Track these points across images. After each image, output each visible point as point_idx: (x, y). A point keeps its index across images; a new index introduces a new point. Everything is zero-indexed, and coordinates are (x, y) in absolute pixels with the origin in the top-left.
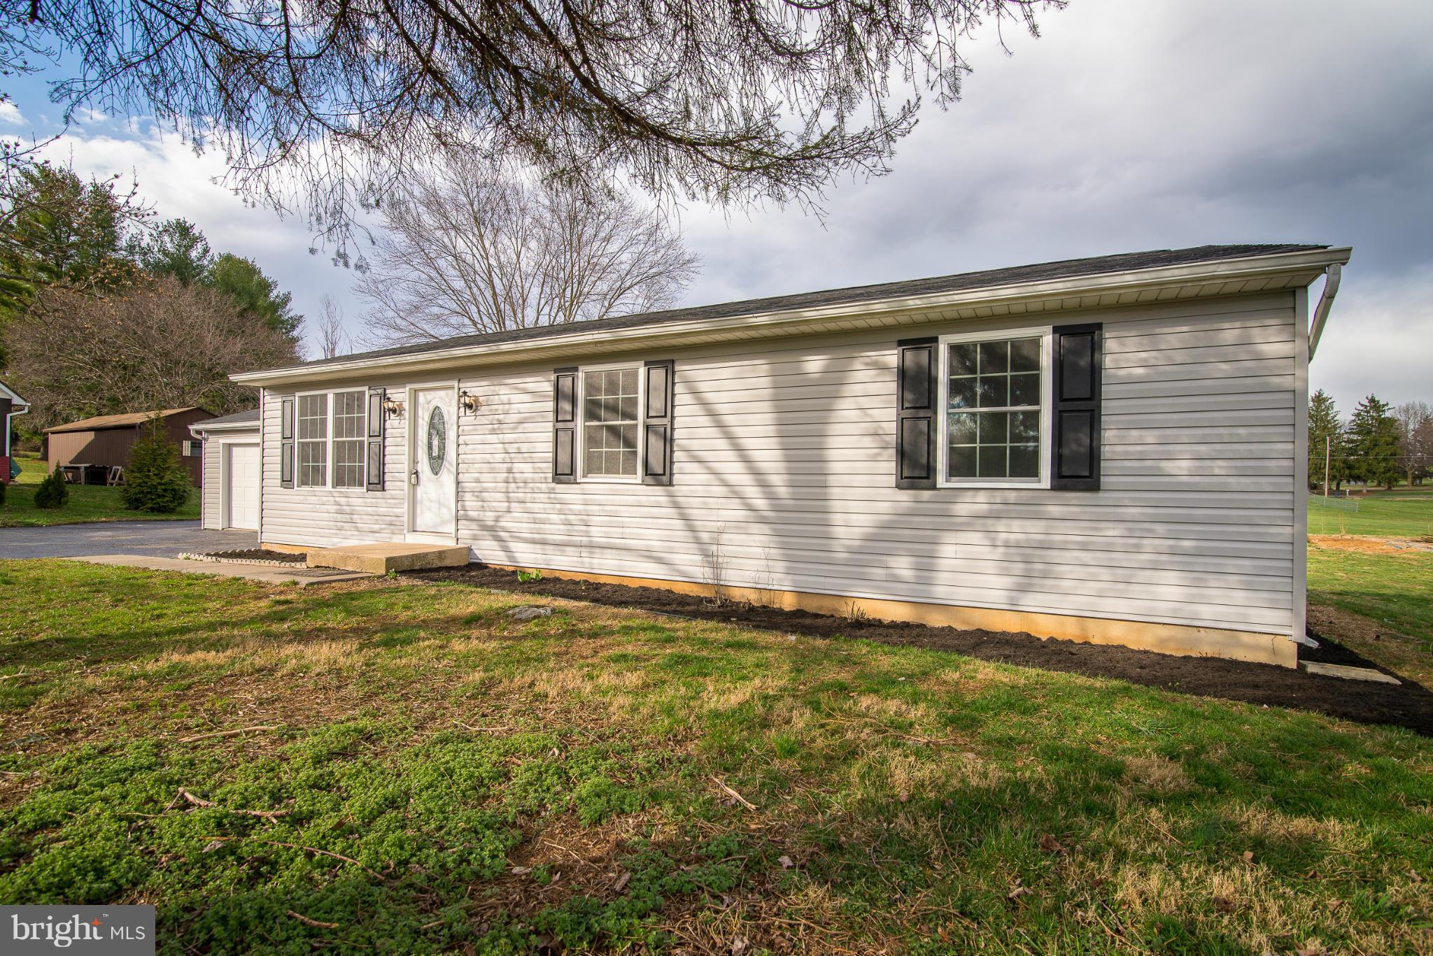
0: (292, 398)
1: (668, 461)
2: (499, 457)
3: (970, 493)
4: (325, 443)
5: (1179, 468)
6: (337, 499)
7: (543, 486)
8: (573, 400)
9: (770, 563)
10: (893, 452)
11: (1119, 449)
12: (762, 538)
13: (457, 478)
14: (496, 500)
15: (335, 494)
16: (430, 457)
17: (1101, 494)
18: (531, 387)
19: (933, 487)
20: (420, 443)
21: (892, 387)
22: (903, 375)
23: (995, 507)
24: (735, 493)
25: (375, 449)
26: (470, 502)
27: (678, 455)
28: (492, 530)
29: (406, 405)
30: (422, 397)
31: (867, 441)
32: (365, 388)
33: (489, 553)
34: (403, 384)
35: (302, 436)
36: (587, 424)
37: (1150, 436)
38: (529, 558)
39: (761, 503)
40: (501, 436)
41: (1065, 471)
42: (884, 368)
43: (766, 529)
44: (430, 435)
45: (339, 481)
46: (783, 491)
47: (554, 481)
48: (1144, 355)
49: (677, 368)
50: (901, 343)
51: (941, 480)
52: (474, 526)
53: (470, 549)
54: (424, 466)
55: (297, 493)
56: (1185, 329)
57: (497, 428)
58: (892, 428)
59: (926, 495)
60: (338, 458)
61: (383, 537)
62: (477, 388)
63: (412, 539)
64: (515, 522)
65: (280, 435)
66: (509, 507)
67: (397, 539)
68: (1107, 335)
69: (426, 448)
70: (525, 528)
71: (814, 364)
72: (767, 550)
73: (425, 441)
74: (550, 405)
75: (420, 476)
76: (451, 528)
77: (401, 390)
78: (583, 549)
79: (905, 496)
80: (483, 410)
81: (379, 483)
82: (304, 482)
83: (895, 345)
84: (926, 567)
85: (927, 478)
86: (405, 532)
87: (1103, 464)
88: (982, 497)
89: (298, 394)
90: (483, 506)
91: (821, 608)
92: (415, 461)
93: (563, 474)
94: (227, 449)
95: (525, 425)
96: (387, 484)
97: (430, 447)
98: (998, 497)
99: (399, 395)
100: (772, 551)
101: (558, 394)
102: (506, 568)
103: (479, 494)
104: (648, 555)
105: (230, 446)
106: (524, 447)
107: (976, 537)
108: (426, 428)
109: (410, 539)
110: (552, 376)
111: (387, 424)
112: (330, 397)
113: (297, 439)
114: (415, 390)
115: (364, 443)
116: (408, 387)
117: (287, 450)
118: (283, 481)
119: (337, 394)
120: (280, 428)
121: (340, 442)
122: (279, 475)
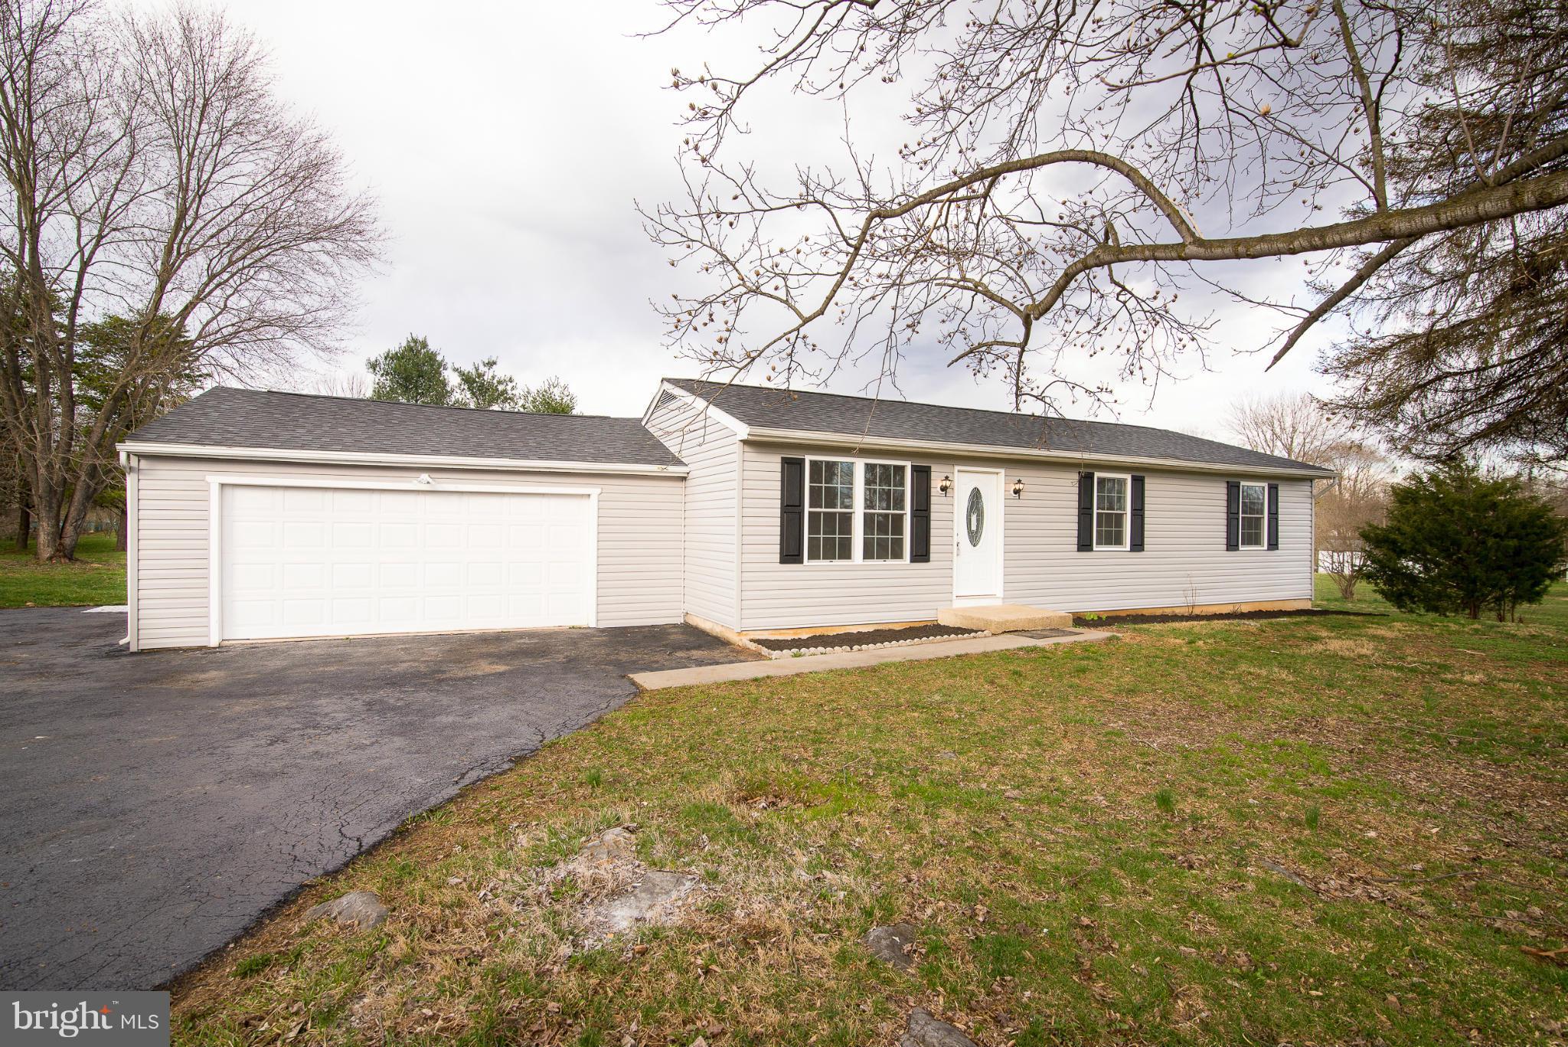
0: (799, 461)
4: (851, 514)
6: (871, 573)
7: (1071, 554)
8: (1091, 496)
10: (1225, 533)
13: (1004, 549)
15: (867, 568)
16: (969, 531)
18: (1059, 482)
19: (1238, 549)
25: (918, 522)
26: (1015, 568)
27: (1146, 534)
28: (1034, 590)
29: (954, 485)
32: (906, 464)
34: (950, 465)
35: (812, 505)
36: (1098, 511)
41: (1271, 543)
44: (968, 512)
45: (866, 554)
47: (1078, 550)
50: (1228, 483)
51: (1240, 547)
52: (1018, 587)
54: (964, 539)
55: (808, 568)
60: (866, 529)
65: (778, 503)
68: (1279, 489)
69: (965, 524)
73: (964, 516)
74: (1076, 497)
75: (961, 547)
80: (1025, 495)
81: (924, 555)
82: (811, 555)
83: (1225, 483)
85: (1237, 545)
86: (954, 598)
87: (1279, 540)
89: (808, 458)
90: (1026, 571)
93: (1085, 544)
97: (969, 522)
101: (1082, 491)
103: (1022, 562)
108: (965, 505)
109: (958, 604)
110: (1076, 477)
111: (933, 500)
112: (859, 466)
113: (807, 507)
114: (958, 471)
115: (903, 516)
116: (956, 468)
117: (793, 519)
118: (785, 555)
119: (867, 464)
120: (778, 494)
121: (870, 514)
122: (777, 548)
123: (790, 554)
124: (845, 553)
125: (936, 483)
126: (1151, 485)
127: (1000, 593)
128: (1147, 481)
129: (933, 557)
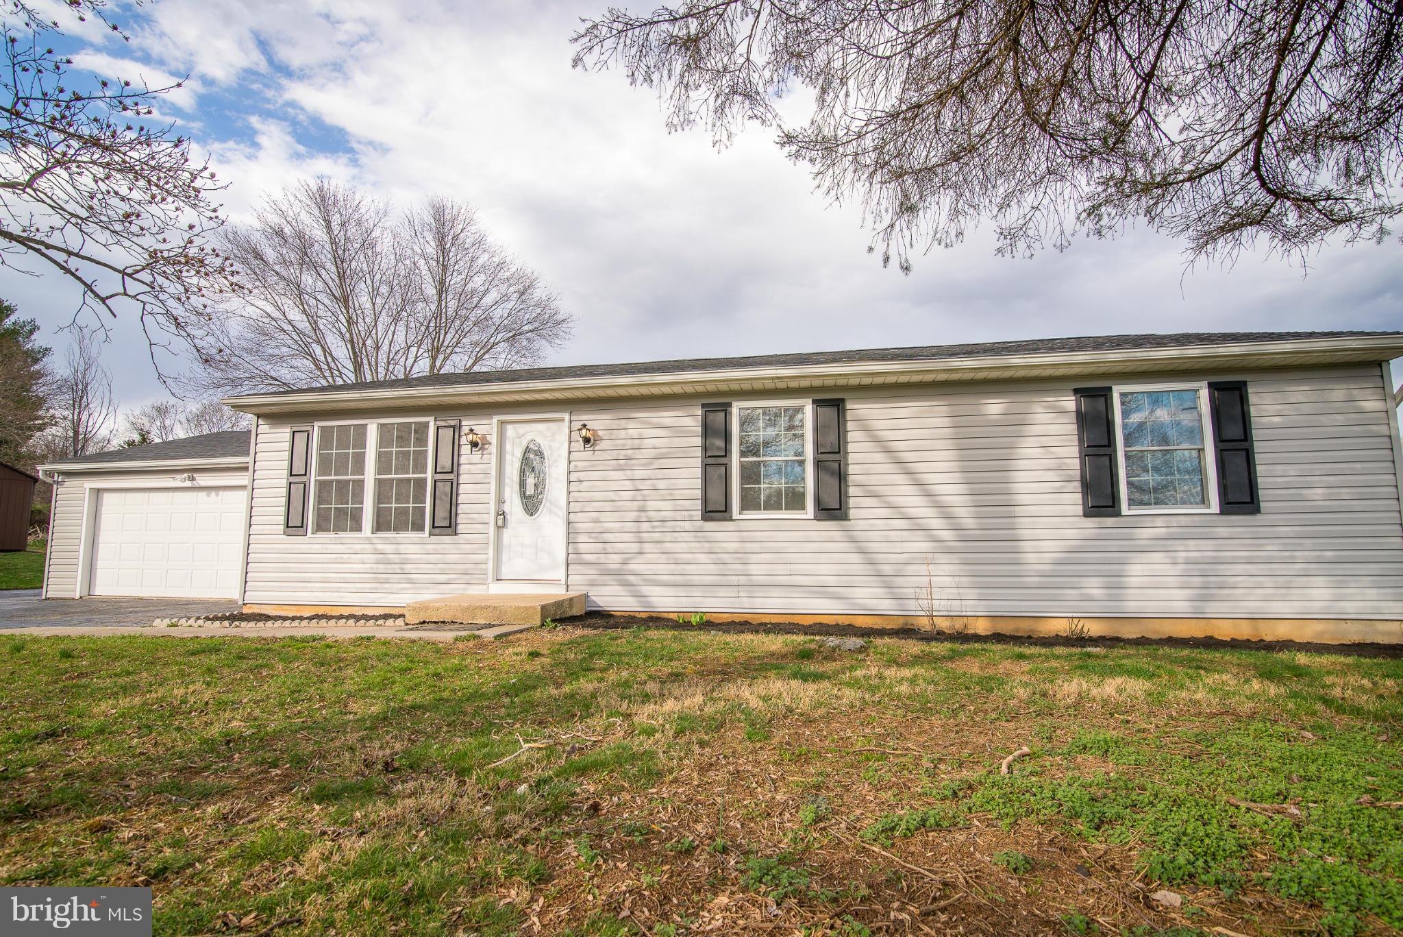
0: (309, 428)
1: (843, 497)
2: (628, 495)
3: (1150, 519)
4: (363, 481)
5: (1317, 494)
6: (379, 547)
7: (687, 525)
8: (727, 437)
9: (961, 591)
10: (1078, 484)
11: (1269, 480)
12: (951, 567)
13: (568, 519)
14: (623, 542)
15: (375, 541)
16: (523, 495)
17: (1259, 517)
18: (667, 422)
19: (1118, 514)
20: (507, 481)
21: (1073, 428)
22: (1083, 419)
23: (1172, 530)
24: (917, 526)
25: (444, 488)
26: (586, 546)
27: (852, 491)
28: (620, 576)
29: (493, 439)
30: (510, 430)
31: (1051, 476)
32: (431, 420)
33: (612, 598)
34: (490, 415)
35: (320, 473)
36: (743, 459)
37: (1292, 470)
38: (665, 601)
39: (946, 535)
40: (628, 472)
41: (1231, 498)
42: (1064, 412)
43: (954, 558)
44: (522, 473)
45: (381, 524)
46: (970, 523)
47: (704, 518)
48: (1279, 407)
49: (848, 406)
50: (1076, 391)
51: (1124, 508)
52: (591, 570)
53: (587, 596)
54: (514, 505)
55: (311, 541)
56: (1306, 388)
57: (625, 464)
58: (1076, 463)
59: (1110, 521)
60: (380, 497)
61: (455, 590)
62: (598, 421)
63: (496, 589)
64: (649, 564)
65: (285, 473)
66: (641, 548)
67: (476, 591)
68: (1249, 391)
69: (516, 487)
70: (663, 569)
71: (994, 407)
72: (957, 579)
73: (516, 478)
74: (698, 441)
75: (508, 517)
76: (560, 574)
77: (488, 422)
78: (740, 588)
79: (1092, 522)
80: (602, 445)
81: (449, 526)
82: (320, 527)
83: (1072, 393)
84: (1116, 585)
85: (1113, 506)
86: (490, 580)
87: (1260, 492)
88: (1160, 522)
89: (317, 425)
90: (605, 549)
91: (1017, 630)
92: (500, 501)
93: (715, 510)
94: (95, 495)
95: (662, 460)
96: (460, 527)
97: (523, 485)
98: (1174, 521)
99: (485, 426)
100: (963, 579)
101: (707, 430)
102: (637, 615)
103: (599, 535)
104: (822, 591)
105: (99, 491)
106: (661, 484)
107: (1158, 557)
108: (517, 465)
110: (699, 410)
111: (462, 459)
112: (372, 428)
113: (314, 477)
114: (502, 422)
115: (425, 480)
116: (495, 420)
117: (298, 489)
118: (288, 527)
119: (382, 425)
120: (286, 464)
121: (386, 480)
122: (282, 519)
123: (293, 526)
124: (355, 524)
125: (465, 440)
126: (858, 414)
129: (460, 528)
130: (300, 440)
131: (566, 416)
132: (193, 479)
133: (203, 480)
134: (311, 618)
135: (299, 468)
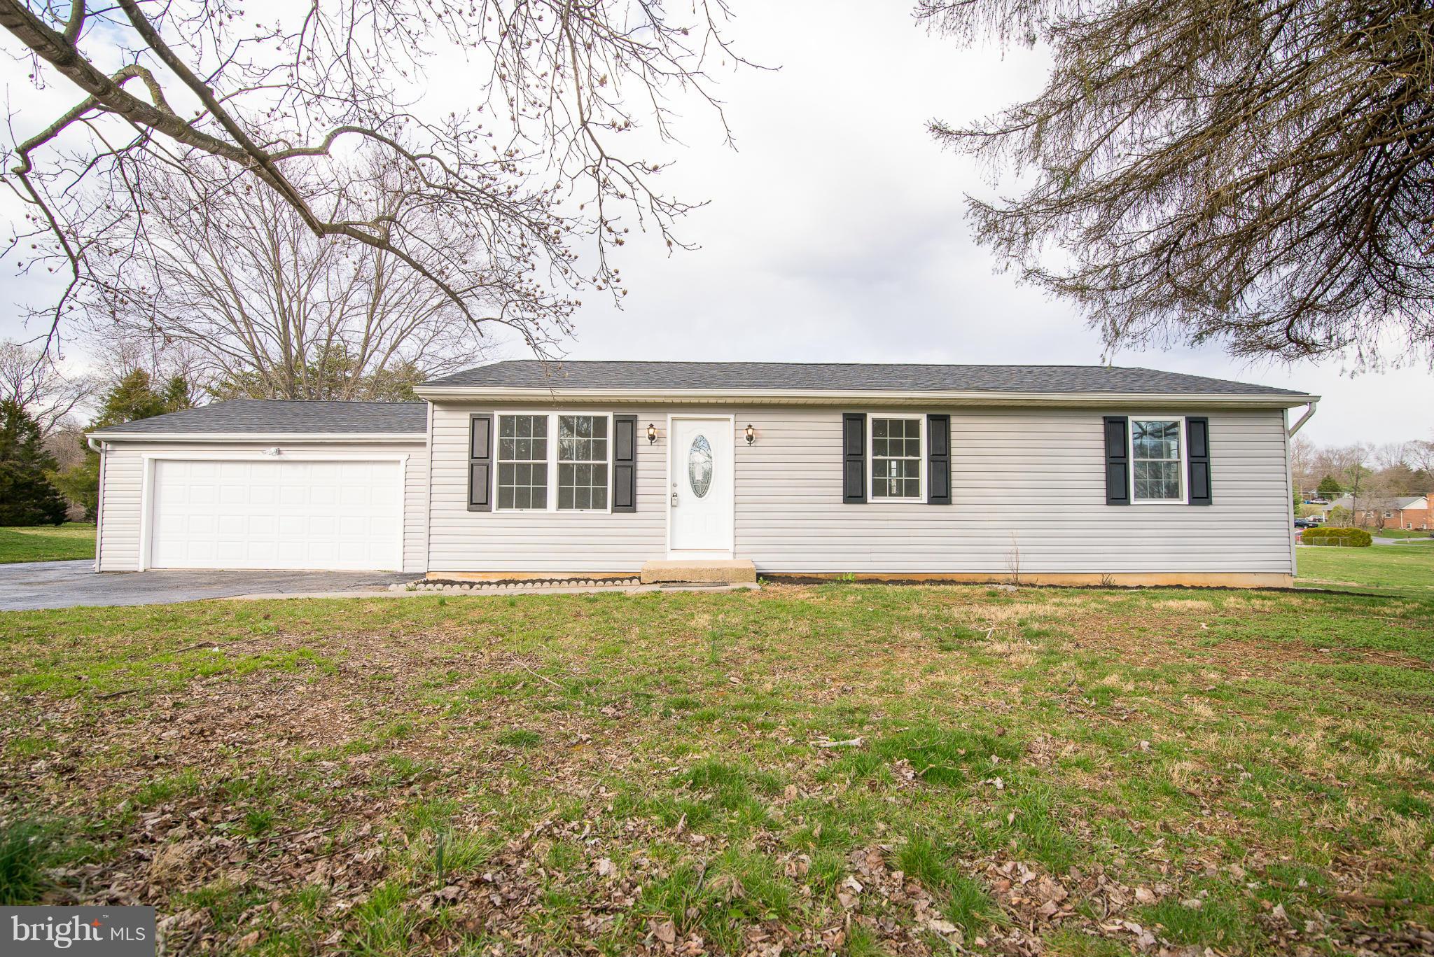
0: (489, 417)
1: (948, 487)
3: (1146, 507)
4: (546, 465)
6: (564, 522)
7: (832, 506)
8: (863, 440)
10: (1104, 483)
11: (1217, 483)
13: (734, 500)
15: (561, 517)
16: (693, 480)
17: (1210, 507)
18: (815, 426)
19: (1128, 504)
20: (679, 468)
21: (1101, 444)
25: (624, 473)
26: (750, 521)
27: (954, 483)
28: (778, 546)
29: (668, 433)
30: (682, 426)
32: (609, 414)
33: (774, 564)
34: (662, 414)
35: (503, 457)
36: (874, 457)
37: (1230, 477)
41: (1194, 495)
42: (1096, 432)
44: (691, 461)
47: (846, 502)
48: (1225, 435)
50: (1105, 418)
51: (1132, 501)
52: (755, 541)
54: (684, 488)
55: (496, 516)
56: (1240, 423)
58: (1102, 468)
59: (1131, 509)
60: (563, 479)
61: (635, 556)
62: (761, 423)
63: (675, 557)
65: (467, 455)
67: (655, 558)
68: (1209, 424)
69: (686, 473)
73: (686, 466)
74: (840, 442)
75: (681, 498)
77: (659, 419)
78: (872, 555)
79: (1110, 509)
80: (764, 442)
83: (1102, 420)
85: (1125, 498)
86: (668, 550)
87: (1212, 491)
88: (1153, 509)
89: (497, 413)
90: (765, 524)
92: (673, 485)
93: (853, 495)
94: (153, 465)
95: (811, 456)
97: (692, 472)
99: (661, 422)
101: (847, 434)
102: (792, 576)
103: (760, 514)
105: (157, 461)
108: (687, 455)
109: (673, 557)
110: (840, 418)
111: (640, 449)
112: (553, 418)
113: (496, 459)
114: (673, 419)
115: (605, 466)
116: (670, 416)
117: (481, 470)
118: (472, 503)
119: (562, 418)
120: (467, 448)
121: (567, 465)
122: (465, 497)
123: (478, 503)
124: (540, 502)
125: (642, 433)
126: (960, 427)
127: (729, 544)
128: (953, 420)
129: (639, 507)
130: (481, 427)
131: (732, 417)
132: (279, 452)
133: (290, 454)
134: (498, 583)
135: (480, 451)
